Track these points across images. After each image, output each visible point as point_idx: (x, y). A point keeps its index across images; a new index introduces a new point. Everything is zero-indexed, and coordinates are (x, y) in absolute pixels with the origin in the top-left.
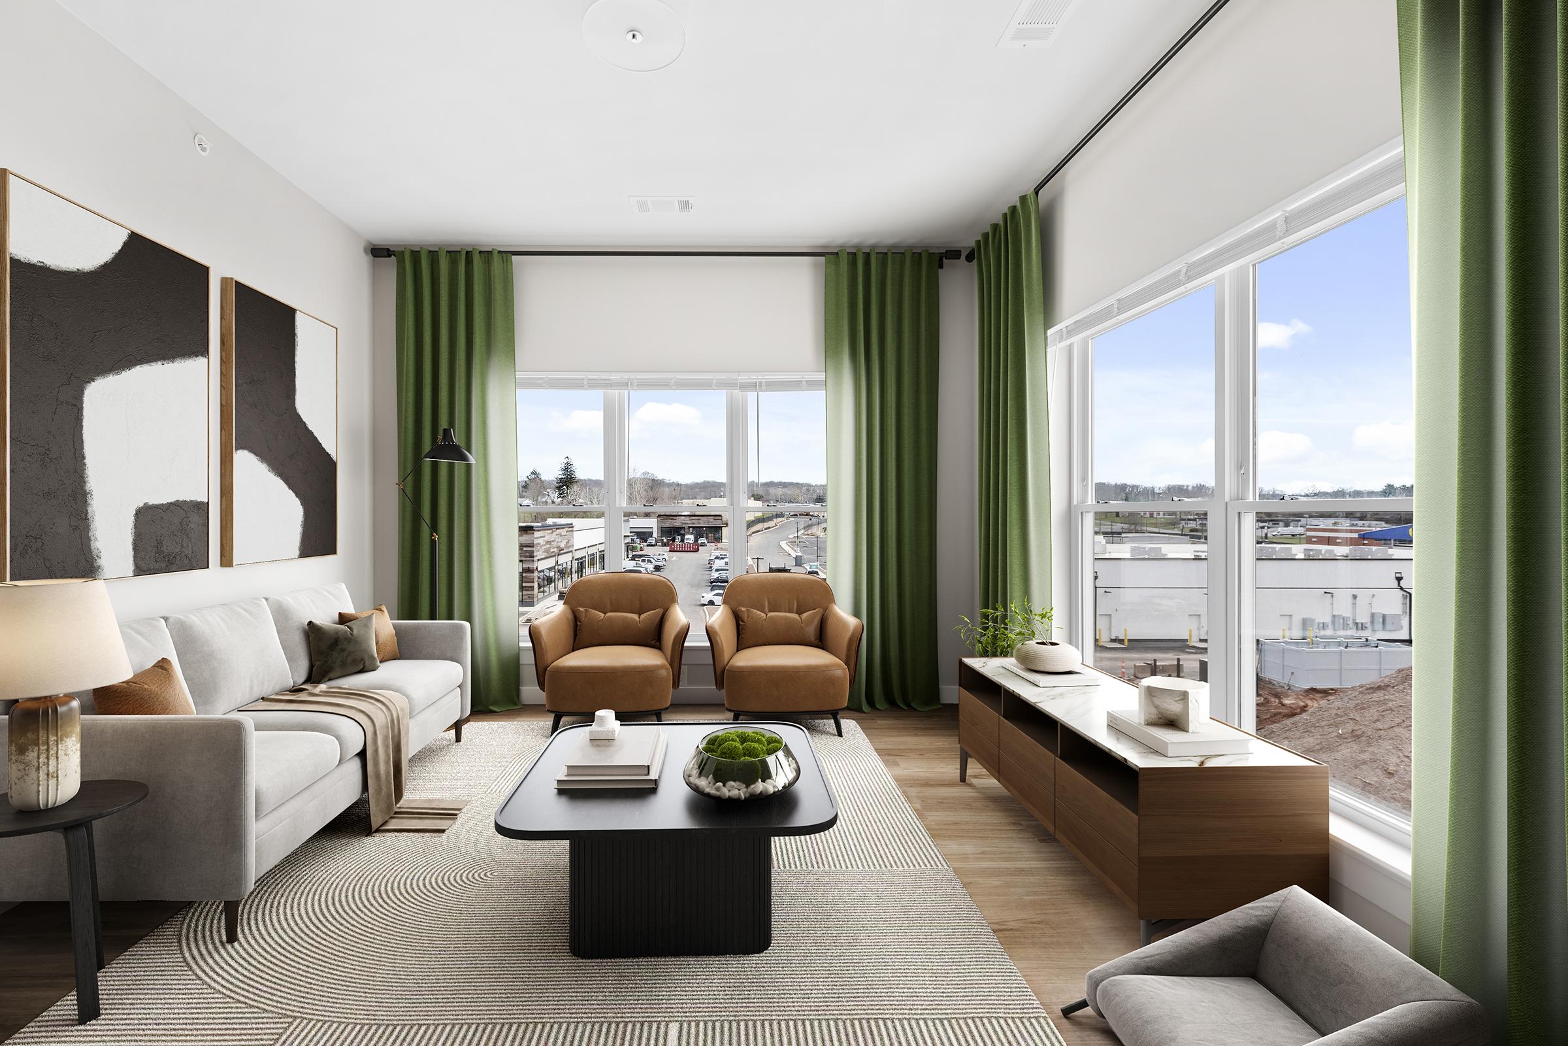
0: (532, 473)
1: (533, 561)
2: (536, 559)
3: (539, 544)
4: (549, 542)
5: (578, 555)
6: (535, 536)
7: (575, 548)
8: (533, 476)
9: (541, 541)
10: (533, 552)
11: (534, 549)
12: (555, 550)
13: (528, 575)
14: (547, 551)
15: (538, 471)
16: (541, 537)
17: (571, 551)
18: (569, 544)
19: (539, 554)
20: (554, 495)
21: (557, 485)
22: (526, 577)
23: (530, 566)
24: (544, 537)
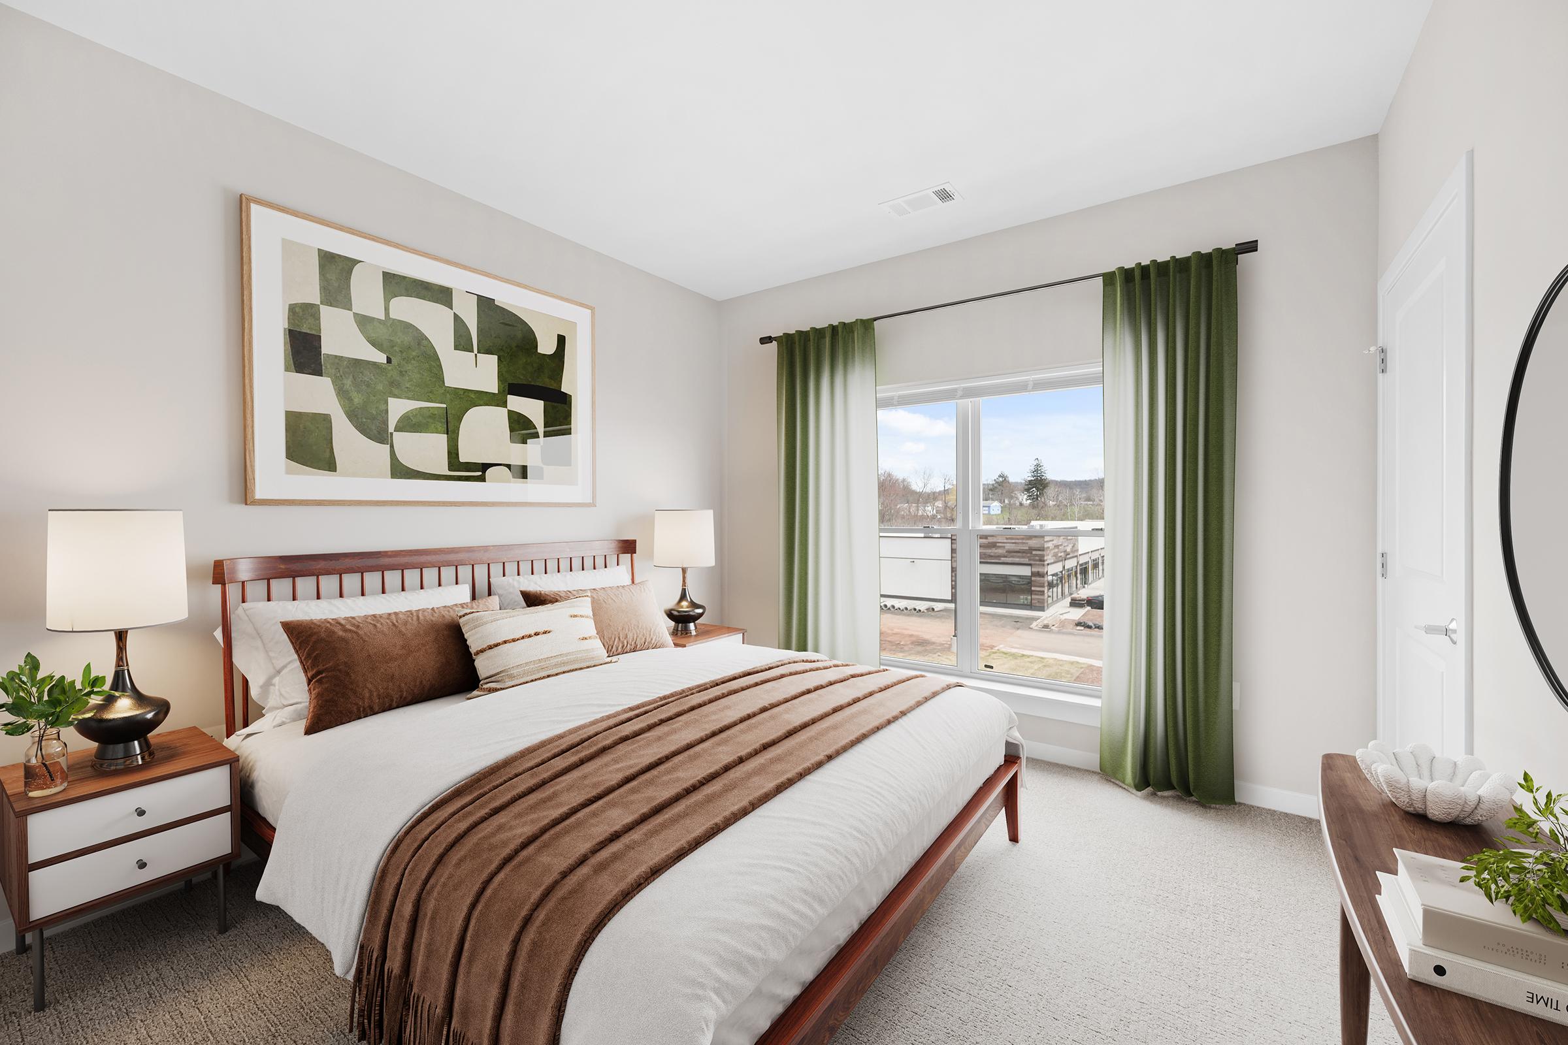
0: (1000, 476)
1: (1044, 565)
2: (1046, 563)
3: (1049, 548)
4: (1057, 546)
5: (1082, 560)
6: (1045, 540)
7: (1080, 553)
8: (1001, 479)
9: (1050, 545)
10: (1043, 556)
11: (1045, 553)
12: (1062, 554)
13: (1038, 579)
14: (1055, 555)
15: (1006, 473)
16: (1051, 541)
17: (1076, 556)
18: (1075, 550)
19: (1049, 558)
20: (1024, 499)
21: (1026, 487)
22: (1035, 581)
23: (1040, 570)
24: (1053, 540)
